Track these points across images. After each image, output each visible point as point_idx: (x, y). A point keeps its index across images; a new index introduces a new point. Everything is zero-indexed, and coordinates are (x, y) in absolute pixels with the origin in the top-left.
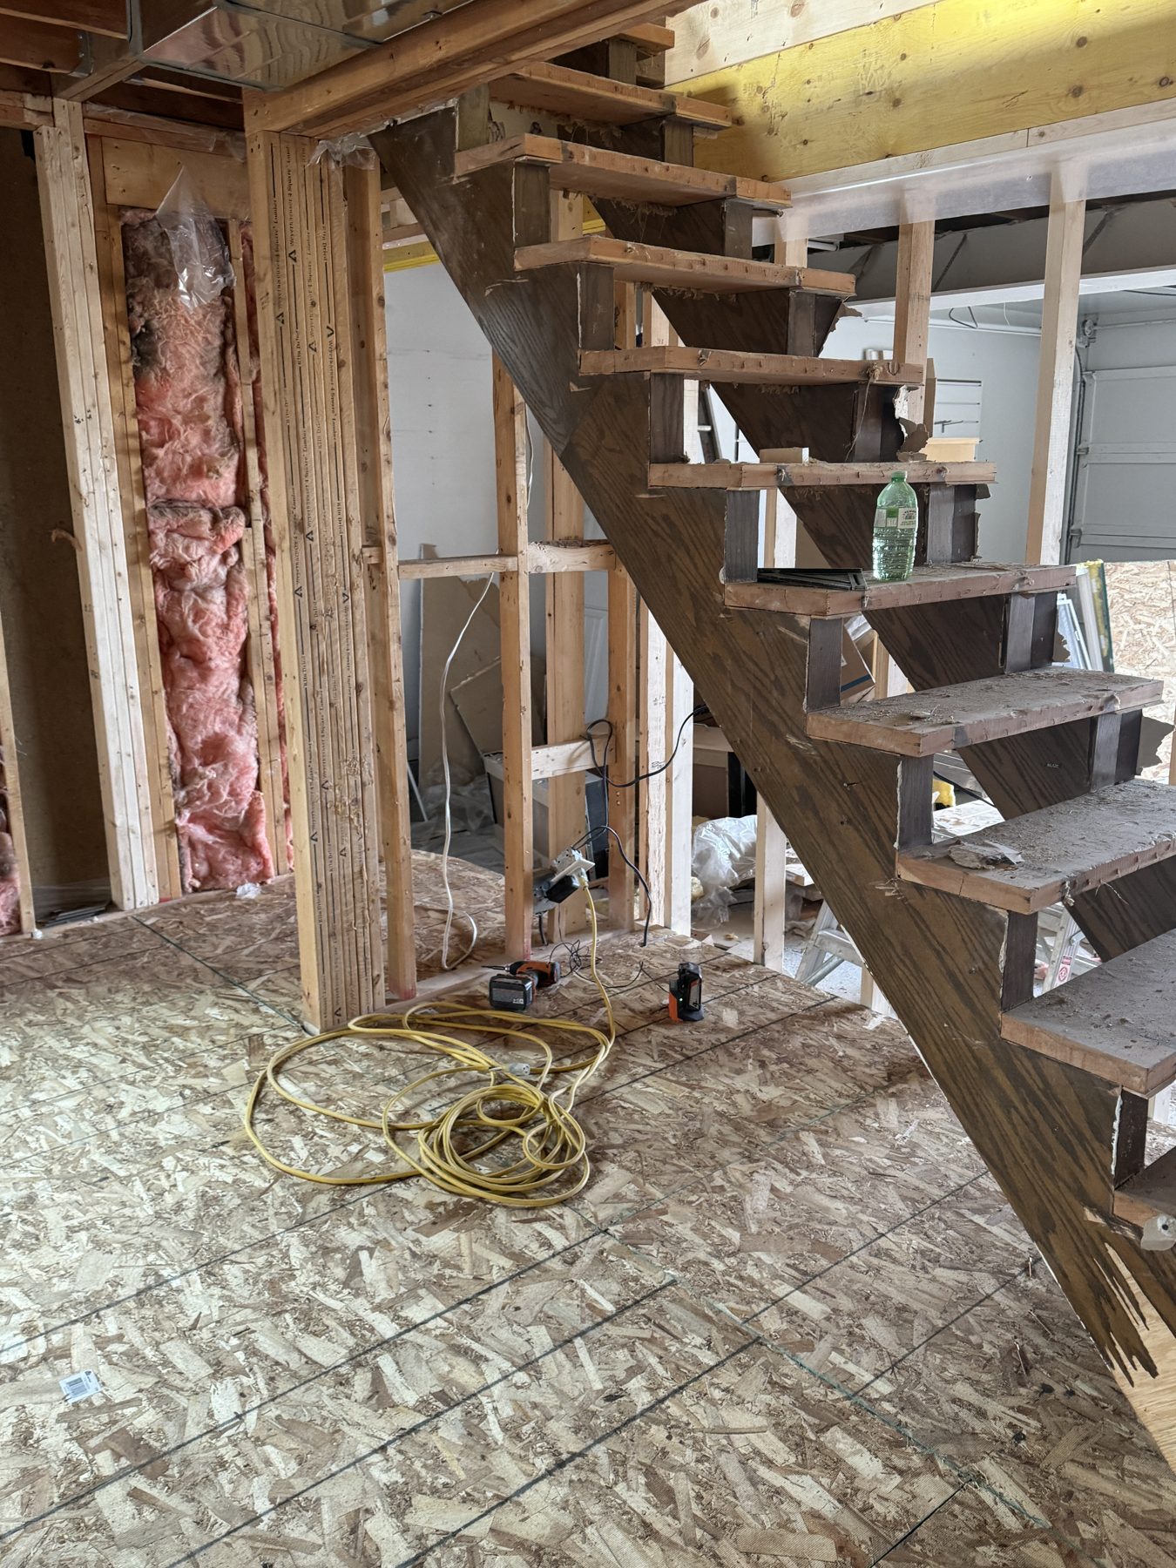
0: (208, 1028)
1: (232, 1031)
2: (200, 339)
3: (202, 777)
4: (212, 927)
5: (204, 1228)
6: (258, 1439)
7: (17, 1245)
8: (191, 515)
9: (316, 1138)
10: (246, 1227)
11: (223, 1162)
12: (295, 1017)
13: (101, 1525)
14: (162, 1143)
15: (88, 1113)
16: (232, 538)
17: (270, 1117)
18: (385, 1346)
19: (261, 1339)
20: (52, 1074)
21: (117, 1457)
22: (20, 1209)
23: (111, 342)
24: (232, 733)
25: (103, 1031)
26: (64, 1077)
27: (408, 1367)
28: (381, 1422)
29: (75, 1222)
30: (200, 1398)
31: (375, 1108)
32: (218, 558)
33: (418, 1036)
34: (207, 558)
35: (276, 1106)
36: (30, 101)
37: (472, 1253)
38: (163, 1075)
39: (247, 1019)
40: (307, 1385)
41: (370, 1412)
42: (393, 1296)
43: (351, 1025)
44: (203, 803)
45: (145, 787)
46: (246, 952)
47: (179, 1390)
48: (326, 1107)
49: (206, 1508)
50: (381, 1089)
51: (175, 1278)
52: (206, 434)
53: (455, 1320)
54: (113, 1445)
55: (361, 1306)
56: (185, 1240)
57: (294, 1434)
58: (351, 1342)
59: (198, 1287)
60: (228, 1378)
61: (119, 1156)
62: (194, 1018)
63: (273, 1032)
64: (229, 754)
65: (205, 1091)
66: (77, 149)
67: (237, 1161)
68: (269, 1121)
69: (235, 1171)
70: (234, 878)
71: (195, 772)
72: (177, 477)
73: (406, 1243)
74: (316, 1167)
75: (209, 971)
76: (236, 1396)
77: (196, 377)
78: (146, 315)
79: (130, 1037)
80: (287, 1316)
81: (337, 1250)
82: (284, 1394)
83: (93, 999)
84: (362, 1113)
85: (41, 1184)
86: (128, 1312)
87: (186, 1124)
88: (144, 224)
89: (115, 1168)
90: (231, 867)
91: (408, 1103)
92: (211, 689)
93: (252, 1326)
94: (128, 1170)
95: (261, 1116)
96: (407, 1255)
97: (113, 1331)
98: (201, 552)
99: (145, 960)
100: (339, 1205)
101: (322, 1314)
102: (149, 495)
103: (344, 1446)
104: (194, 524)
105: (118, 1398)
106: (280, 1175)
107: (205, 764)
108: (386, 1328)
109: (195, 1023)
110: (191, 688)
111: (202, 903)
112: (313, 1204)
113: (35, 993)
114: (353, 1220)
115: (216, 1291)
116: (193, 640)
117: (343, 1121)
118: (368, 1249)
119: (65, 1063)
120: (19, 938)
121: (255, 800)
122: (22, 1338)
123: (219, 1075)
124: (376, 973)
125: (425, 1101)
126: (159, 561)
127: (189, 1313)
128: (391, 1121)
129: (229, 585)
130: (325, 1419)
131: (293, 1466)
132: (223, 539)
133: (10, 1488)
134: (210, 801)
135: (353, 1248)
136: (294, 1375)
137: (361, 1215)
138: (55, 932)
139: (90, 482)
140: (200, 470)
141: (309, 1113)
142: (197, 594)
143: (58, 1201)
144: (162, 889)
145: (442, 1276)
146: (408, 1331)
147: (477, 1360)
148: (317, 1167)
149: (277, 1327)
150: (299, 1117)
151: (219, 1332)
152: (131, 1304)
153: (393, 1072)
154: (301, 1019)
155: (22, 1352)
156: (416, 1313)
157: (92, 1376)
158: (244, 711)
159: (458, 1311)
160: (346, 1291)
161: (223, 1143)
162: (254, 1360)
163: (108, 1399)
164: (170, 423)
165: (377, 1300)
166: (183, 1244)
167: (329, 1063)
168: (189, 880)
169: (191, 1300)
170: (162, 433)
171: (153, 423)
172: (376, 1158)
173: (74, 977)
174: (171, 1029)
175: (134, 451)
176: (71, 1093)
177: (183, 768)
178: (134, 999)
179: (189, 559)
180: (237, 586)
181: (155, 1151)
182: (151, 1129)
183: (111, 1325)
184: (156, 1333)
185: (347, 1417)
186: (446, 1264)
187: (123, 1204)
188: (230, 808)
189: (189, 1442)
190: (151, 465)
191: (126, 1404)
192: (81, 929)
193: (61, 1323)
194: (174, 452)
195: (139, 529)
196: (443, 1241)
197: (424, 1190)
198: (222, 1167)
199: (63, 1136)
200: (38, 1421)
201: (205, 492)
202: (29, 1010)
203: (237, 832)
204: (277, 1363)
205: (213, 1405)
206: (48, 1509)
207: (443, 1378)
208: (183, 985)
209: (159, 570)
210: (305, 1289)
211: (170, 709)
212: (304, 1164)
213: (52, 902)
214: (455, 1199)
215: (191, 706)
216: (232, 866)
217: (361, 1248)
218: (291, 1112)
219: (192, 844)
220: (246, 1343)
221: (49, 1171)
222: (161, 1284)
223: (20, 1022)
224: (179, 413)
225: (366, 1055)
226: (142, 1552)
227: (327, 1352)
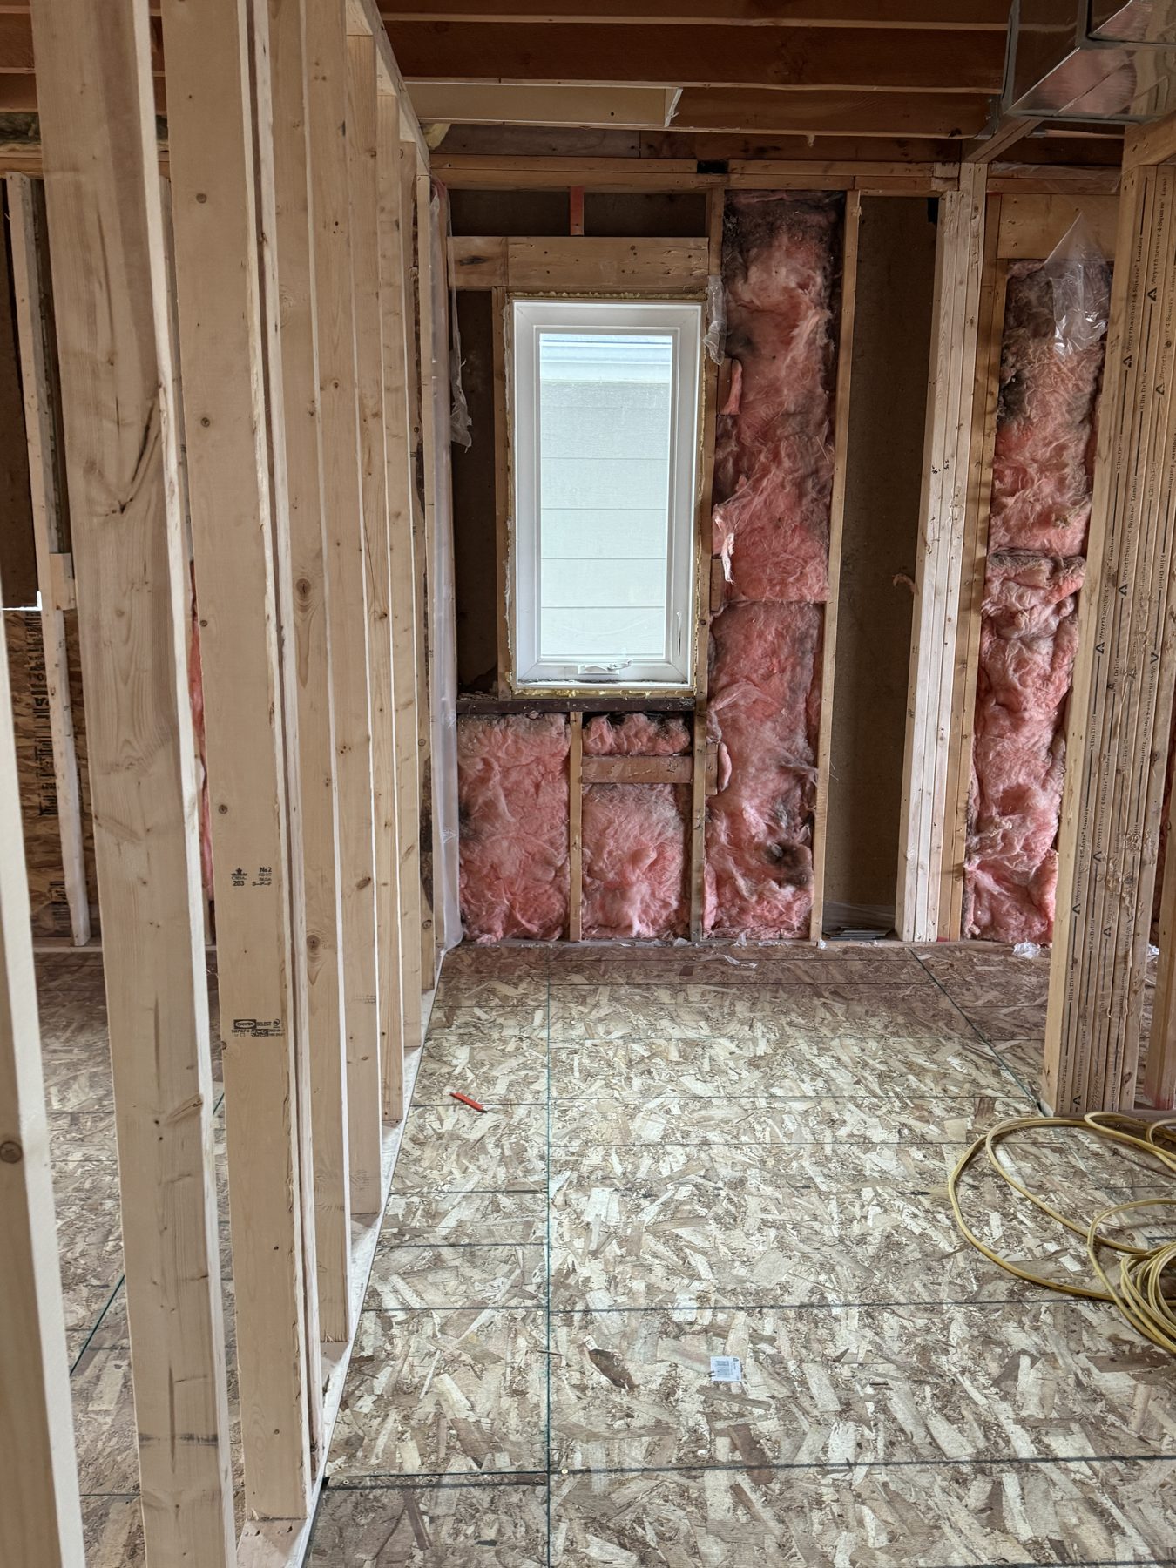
0: (945, 1075)
1: (967, 1086)
2: (1070, 386)
3: (997, 826)
4: (980, 977)
5: (878, 1269)
6: (859, 1495)
7: (718, 1219)
8: (1031, 564)
9: (1015, 1222)
10: (917, 1284)
11: (916, 1211)
12: (1034, 1092)
13: (701, 1504)
14: (868, 1173)
15: (812, 1121)
16: (1069, 588)
17: (976, 1183)
18: (1016, 1464)
19: (895, 1399)
20: (794, 1074)
21: (734, 1448)
22: (730, 1187)
23: (979, 393)
24: (1036, 787)
25: (849, 1048)
26: (803, 1081)
27: (1031, 1499)
28: (984, 1542)
29: (770, 1217)
30: (822, 1429)
31: (1088, 1213)
32: (1052, 607)
33: (1162, 1154)
34: (1040, 607)
35: (986, 1175)
36: (940, 170)
37: (1145, 1410)
38: (889, 1107)
39: (986, 1078)
40: (923, 1466)
41: (976, 1525)
42: (1042, 1416)
43: (1087, 1117)
44: (995, 853)
45: (940, 828)
46: (1005, 1011)
47: (806, 1413)
48: (1036, 1194)
49: (792, 1536)
50: (1100, 1195)
51: (836, 1306)
52: (1061, 484)
53: (1102, 1472)
54: (734, 1434)
55: (1005, 1412)
56: (858, 1273)
57: (894, 1508)
58: (982, 1444)
59: (854, 1323)
60: (852, 1423)
61: (826, 1171)
62: (935, 1062)
63: (1006, 1100)
64: (1029, 808)
65: (922, 1136)
66: (976, 209)
67: (930, 1215)
68: (974, 1187)
69: (925, 1224)
70: (1015, 934)
71: (991, 820)
72: (1023, 526)
73: (1074, 1367)
74: (1005, 1252)
75: (963, 1019)
76: (852, 1444)
77: (1060, 425)
78: (1018, 365)
79: (871, 1062)
80: (928, 1388)
81: (999, 1344)
82: (899, 1464)
83: (851, 1017)
84: (1073, 1213)
85: (754, 1171)
86: (786, 1320)
87: (895, 1162)
88: (1031, 275)
89: (819, 1180)
90: (1013, 922)
91: (1126, 1221)
92: (1022, 739)
93: (891, 1383)
94: (829, 1187)
95: (967, 1179)
96: (1071, 1381)
97: (768, 1331)
98: (1034, 601)
99: (908, 992)
100: (1016, 1299)
101: (963, 1403)
102: (992, 543)
103: (940, 1546)
104: (1033, 573)
105: (753, 1394)
106: (966, 1245)
107: (1003, 814)
108: (1023, 1446)
109: (934, 1067)
110: (1001, 736)
111: (978, 951)
112: (990, 1287)
113: (804, 997)
114: (1025, 1319)
115: (870, 1334)
116: (1010, 689)
117: (1048, 1214)
118: (1031, 1356)
119: (807, 1068)
120: (806, 944)
121: (1048, 859)
122: (695, 1304)
123: (940, 1125)
124: (1127, 1070)
125: (1145, 1225)
126: (990, 608)
127: (838, 1344)
128: (1100, 1233)
129: (1059, 637)
130: (929, 1509)
131: (883, 1540)
132: (1060, 589)
133: (643, 1431)
134: (1002, 852)
135: (1016, 1349)
136: (915, 1450)
137: (1036, 1318)
138: (837, 946)
139: (936, 530)
140: (1047, 519)
141: (1017, 1194)
142: (1023, 643)
143: (762, 1192)
144: (942, 928)
145: (1104, 1421)
146: (1046, 1460)
147: (1113, 1528)
148: (1007, 1252)
149: (914, 1394)
150: (1005, 1194)
151: (860, 1375)
152: (792, 1314)
153: (1120, 1182)
154: (1040, 1095)
155: (691, 1316)
156: (1062, 1446)
157: (738, 1364)
158: (1052, 766)
159: (1109, 1465)
160: (994, 1390)
161: (923, 1193)
162: (882, 1417)
163: (744, 1392)
164: (1025, 472)
165: (1024, 1413)
166: (854, 1276)
167: (1055, 1150)
168: (969, 925)
169: (844, 1332)
170: (1016, 482)
171: (1007, 472)
172: (1073, 1266)
173: (840, 991)
174: (911, 1066)
175: (985, 500)
176: (804, 1097)
177: (980, 814)
178: (886, 1027)
179: (1021, 608)
180: (1066, 638)
181: (858, 1177)
182: (861, 1155)
183: (768, 1325)
184: (804, 1351)
185: (952, 1519)
186: (1112, 1409)
187: (815, 1217)
188: (1022, 862)
189: (798, 1466)
190: (999, 514)
191: (756, 1403)
192: (861, 949)
193: (729, 1305)
194: (1024, 501)
195: (976, 577)
196: (1116, 1382)
197: (1113, 1319)
198: (915, 1216)
199: (785, 1135)
200: (683, 1384)
201: (1050, 541)
202: (793, 1010)
203: (1026, 888)
204: (902, 1430)
205: (830, 1441)
206: (664, 1465)
207: (1065, 1527)
208: (934, 1026)
209: (989, 617)
210: (954, 1369)
211: (976, 755)
212: (995, 1244)
213: (843, 919)
214: (1146, 1344)
215: (998, 754)
216: (1016, 920)
217: (1024, 1352)
218: (999, 1187)
219: (978, 891)
220: (880, 1397)
221: (763, 1162)
222: (823, 1306)
223: (783, 1020)
224: (1035, 461)
225: (1096, 1155)
226: (725, 1547)
227: (956, 1443)
